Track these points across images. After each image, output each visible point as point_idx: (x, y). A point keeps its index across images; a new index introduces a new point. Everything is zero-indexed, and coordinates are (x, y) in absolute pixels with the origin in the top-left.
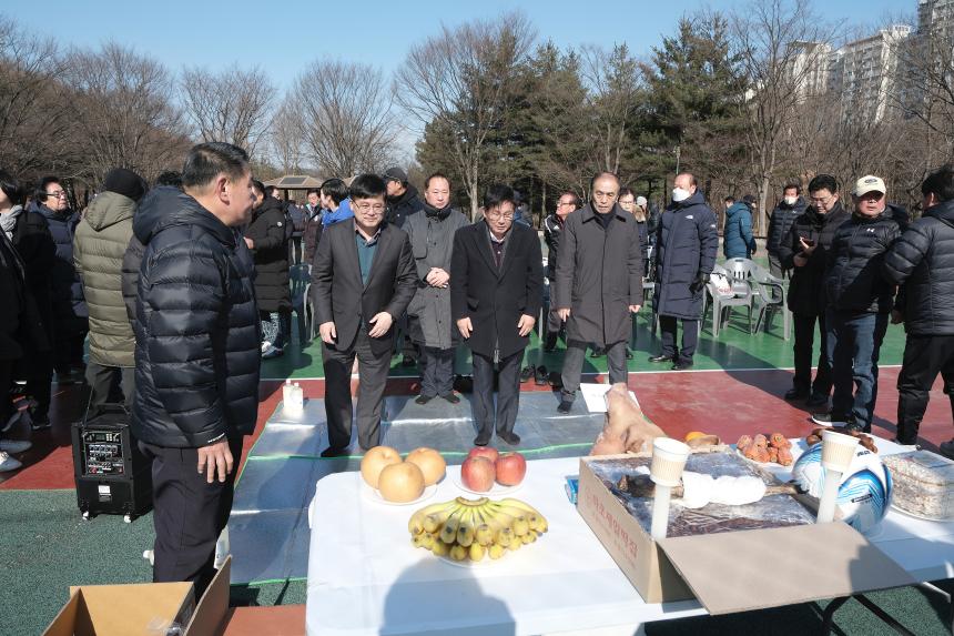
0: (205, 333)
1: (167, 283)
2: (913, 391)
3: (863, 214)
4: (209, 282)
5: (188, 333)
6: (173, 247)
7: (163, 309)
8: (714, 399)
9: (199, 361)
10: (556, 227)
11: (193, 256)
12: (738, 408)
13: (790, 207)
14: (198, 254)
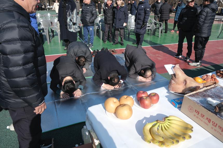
0: (31, 63)
1: (9, 41)
2: (198, 50)
3: (190, 6)
4: (28, 39)
5: (24, 64)
6: (7, 23)
7: (9, 54)
8: (151, 54)
9: (31, 75)
10: (107, 8)
11: (19, 27)
12: (157, 56)
13: (159, 3)
14: (22, 27)
